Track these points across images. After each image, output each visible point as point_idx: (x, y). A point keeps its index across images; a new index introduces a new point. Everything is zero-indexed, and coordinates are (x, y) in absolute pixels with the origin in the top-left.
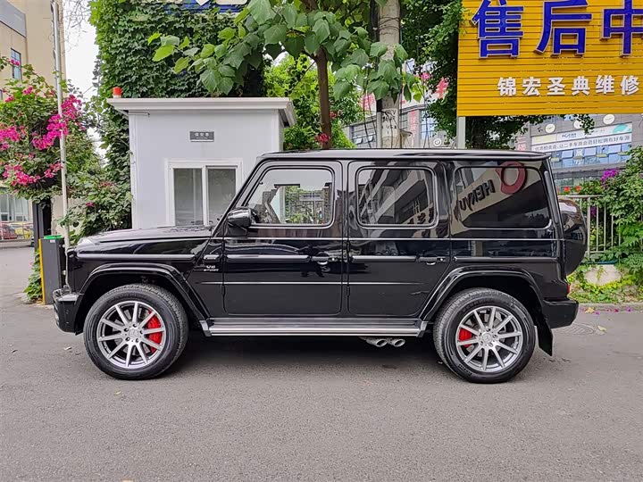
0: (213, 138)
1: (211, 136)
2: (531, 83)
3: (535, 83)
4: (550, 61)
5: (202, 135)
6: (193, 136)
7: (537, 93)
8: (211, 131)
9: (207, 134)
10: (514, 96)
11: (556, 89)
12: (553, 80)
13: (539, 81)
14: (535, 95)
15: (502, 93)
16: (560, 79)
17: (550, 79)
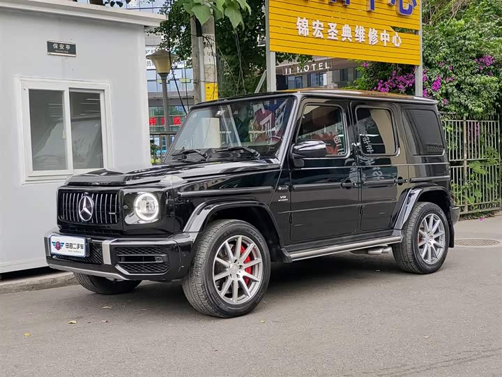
0: (74, 53)
1: (72, 50)
2: (318, 26)
3: (320, 26)
4: (327, 7)
5: (62, 47)
6: (51, 47)
7: (322, 36)
8: (73, 43)
9: (68, 47)
10: (307, 36)
11: (333, 34)
12: (330, 24)
13: (322, 24)
14: (320, 38)
15: (300, 33)
16: (335, 25)
17: (329, 24)
